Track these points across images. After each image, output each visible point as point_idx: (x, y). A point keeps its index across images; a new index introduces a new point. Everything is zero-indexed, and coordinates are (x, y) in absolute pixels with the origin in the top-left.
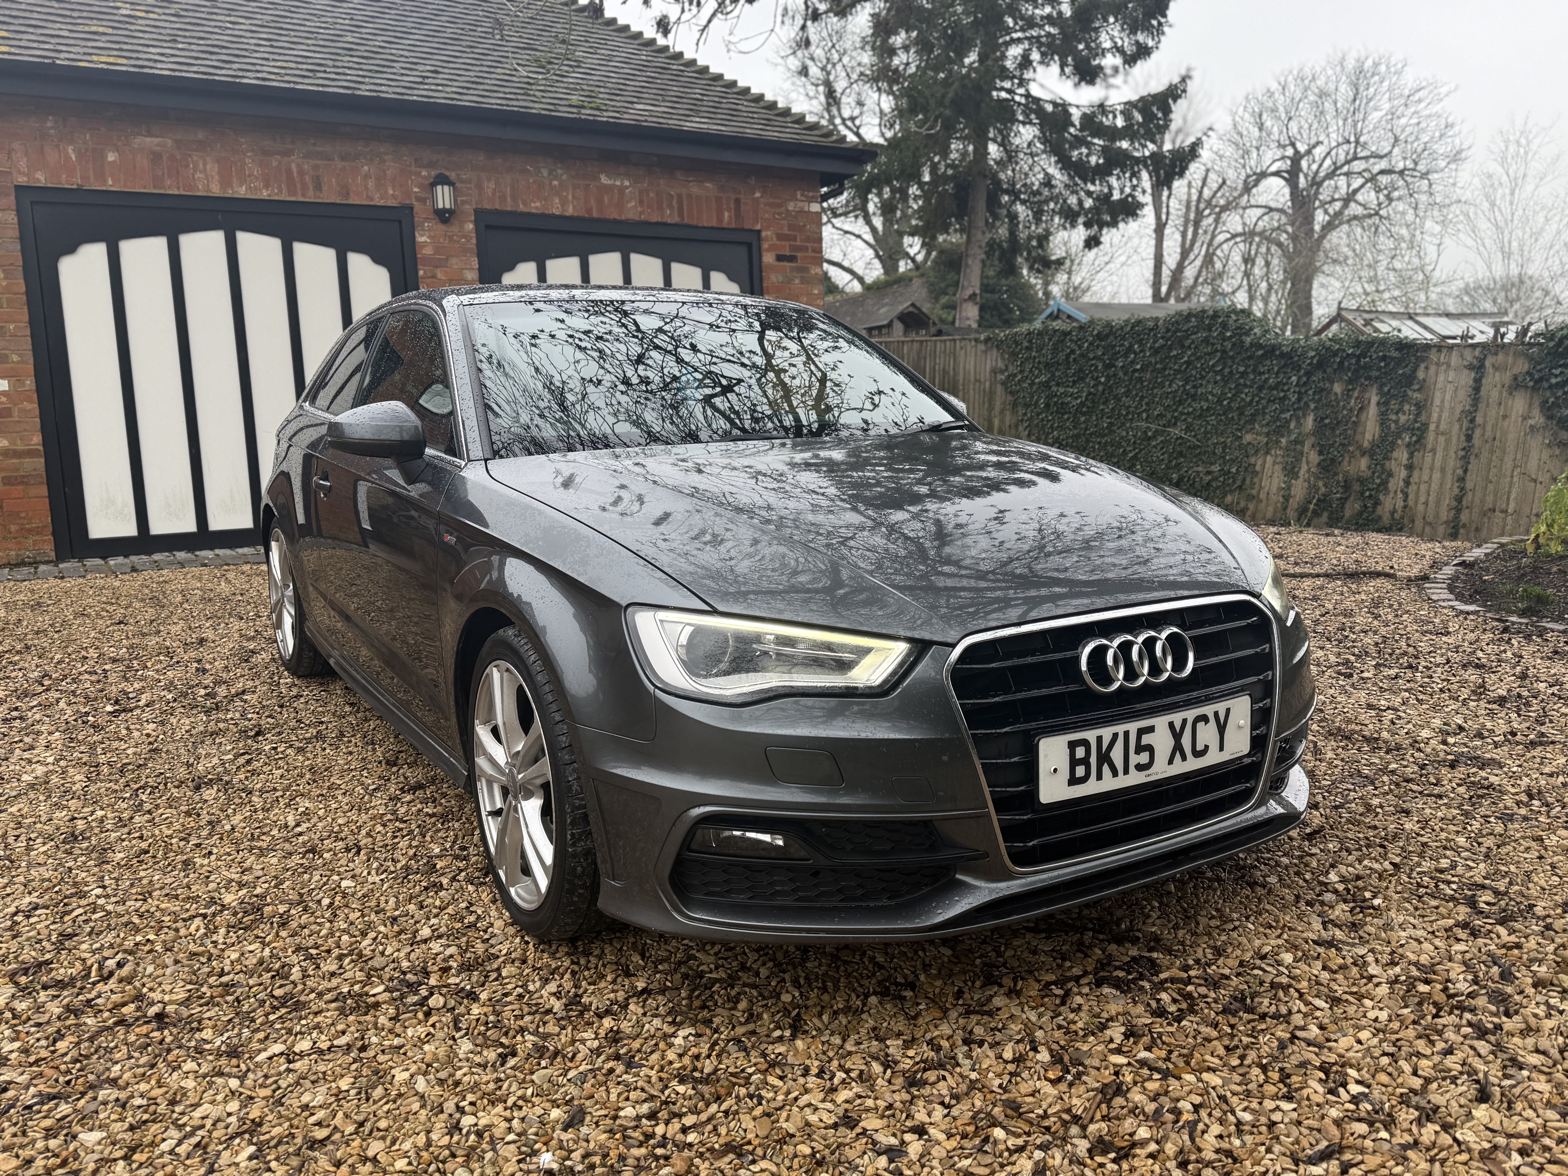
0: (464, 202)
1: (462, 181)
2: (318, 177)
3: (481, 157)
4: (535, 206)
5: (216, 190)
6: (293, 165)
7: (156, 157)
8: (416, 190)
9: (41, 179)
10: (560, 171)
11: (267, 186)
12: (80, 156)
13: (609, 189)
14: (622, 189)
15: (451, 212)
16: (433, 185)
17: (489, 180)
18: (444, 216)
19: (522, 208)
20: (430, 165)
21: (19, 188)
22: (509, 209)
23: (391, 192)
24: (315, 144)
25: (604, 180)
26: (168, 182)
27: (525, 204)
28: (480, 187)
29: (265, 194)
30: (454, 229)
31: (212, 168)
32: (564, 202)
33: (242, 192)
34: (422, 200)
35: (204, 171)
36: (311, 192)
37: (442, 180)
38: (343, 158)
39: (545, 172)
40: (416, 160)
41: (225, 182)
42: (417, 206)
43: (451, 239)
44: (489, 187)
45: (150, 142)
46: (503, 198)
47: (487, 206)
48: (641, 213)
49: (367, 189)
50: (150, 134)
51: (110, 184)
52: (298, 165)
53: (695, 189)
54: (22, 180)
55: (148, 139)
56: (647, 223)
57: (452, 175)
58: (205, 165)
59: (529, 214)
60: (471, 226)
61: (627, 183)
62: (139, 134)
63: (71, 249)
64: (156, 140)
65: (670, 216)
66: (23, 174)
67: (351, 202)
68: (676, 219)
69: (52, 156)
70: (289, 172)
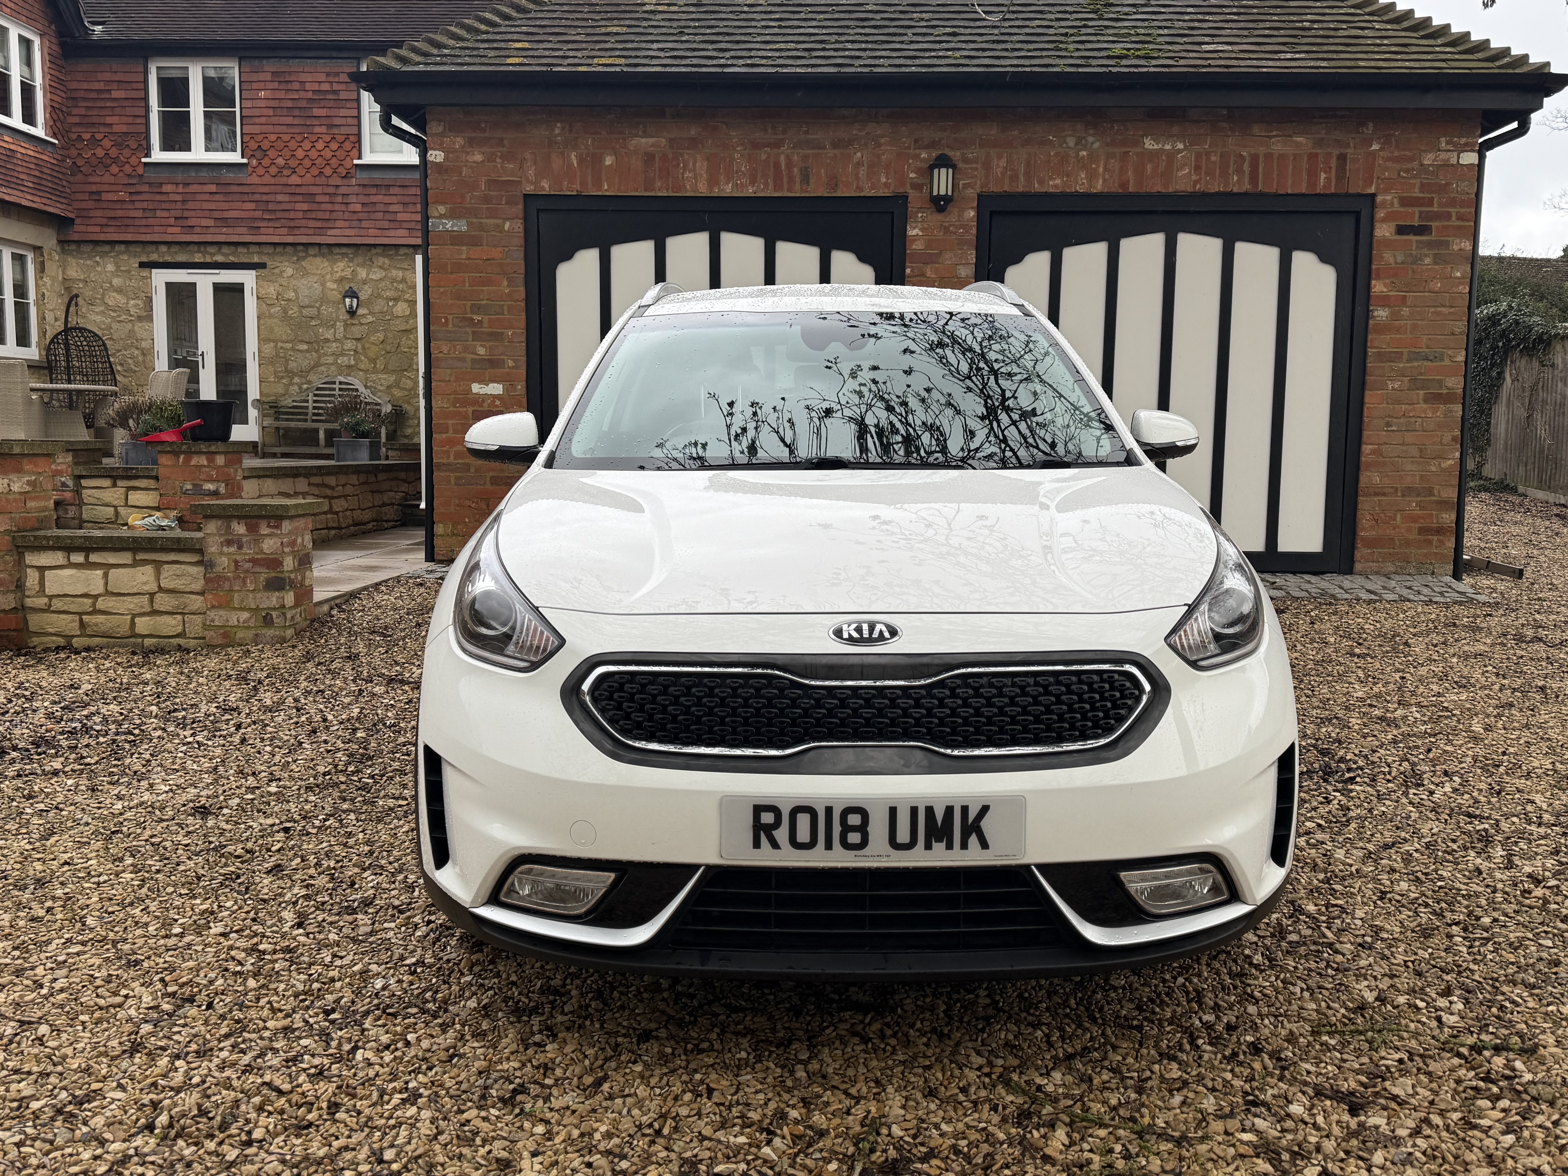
0: (966, 186)
1: (966, 160)
2: (806, 168)
3: (992, 131)
4: (1055, 184)
5: (703, 189)
6: (782, 158)
7: (649, 158)
8: (912, 175)
9: (546, 187)
10: (1091, 139)
11: (753, 182)
12: (581, 161)
13: (1154, 155)
14: (1171, 156)
15: (947, 199)
16: (931, 168)
17: (1000, 157)
18: (940, 204)
19: (1037, 187)
20: (932, 145)
21: (526, 196)
22: (1021, 189)
23: (883, 180)
24: (807, 132)
25: (1149, 144)
26: (658, 184)
27: (1041, 183)
28: (987, 166)
29: (750, 191)
30: (952, 217)
31: (701, 166)
32: (1092, 176)
33: (728, 190)
34: (917, 187)
35: (694, 170)
36: (798, 186)
37: (943, 162)
38: (835, 145)
39: (1071, 142)
40: (916, 141)
41: (713, 181)
42: (912, 194)
43: (946, 230)
44: (999, 165)
45: (644, 142)
46: (1014, 178)
47: (993, 188)
48: (1196, 182)
49: (858, 179)
50: (646, 135)
51: (606, 189)
52: (788, 157)
53: (1278, 146)
54: (529, 189)
55: (643, 140)
56: (1204, 195)
57: (955, 155)
58: (694, 164)
59: (1047, 195)
60: (972, 213)
61: (1180, 146)
62: (637, 136)
63: (568, 257)
64: (651, 140)
65: (1238, 183)
66: (531, 183)
67: (839, 194)
68: (1246, 187)
69: (557, 163)
70: (777, 165)
